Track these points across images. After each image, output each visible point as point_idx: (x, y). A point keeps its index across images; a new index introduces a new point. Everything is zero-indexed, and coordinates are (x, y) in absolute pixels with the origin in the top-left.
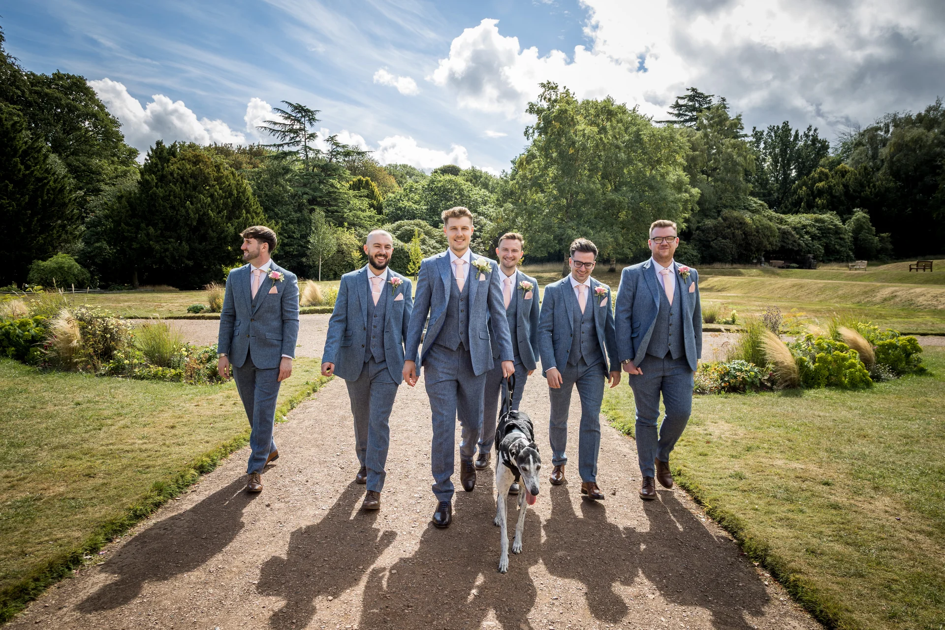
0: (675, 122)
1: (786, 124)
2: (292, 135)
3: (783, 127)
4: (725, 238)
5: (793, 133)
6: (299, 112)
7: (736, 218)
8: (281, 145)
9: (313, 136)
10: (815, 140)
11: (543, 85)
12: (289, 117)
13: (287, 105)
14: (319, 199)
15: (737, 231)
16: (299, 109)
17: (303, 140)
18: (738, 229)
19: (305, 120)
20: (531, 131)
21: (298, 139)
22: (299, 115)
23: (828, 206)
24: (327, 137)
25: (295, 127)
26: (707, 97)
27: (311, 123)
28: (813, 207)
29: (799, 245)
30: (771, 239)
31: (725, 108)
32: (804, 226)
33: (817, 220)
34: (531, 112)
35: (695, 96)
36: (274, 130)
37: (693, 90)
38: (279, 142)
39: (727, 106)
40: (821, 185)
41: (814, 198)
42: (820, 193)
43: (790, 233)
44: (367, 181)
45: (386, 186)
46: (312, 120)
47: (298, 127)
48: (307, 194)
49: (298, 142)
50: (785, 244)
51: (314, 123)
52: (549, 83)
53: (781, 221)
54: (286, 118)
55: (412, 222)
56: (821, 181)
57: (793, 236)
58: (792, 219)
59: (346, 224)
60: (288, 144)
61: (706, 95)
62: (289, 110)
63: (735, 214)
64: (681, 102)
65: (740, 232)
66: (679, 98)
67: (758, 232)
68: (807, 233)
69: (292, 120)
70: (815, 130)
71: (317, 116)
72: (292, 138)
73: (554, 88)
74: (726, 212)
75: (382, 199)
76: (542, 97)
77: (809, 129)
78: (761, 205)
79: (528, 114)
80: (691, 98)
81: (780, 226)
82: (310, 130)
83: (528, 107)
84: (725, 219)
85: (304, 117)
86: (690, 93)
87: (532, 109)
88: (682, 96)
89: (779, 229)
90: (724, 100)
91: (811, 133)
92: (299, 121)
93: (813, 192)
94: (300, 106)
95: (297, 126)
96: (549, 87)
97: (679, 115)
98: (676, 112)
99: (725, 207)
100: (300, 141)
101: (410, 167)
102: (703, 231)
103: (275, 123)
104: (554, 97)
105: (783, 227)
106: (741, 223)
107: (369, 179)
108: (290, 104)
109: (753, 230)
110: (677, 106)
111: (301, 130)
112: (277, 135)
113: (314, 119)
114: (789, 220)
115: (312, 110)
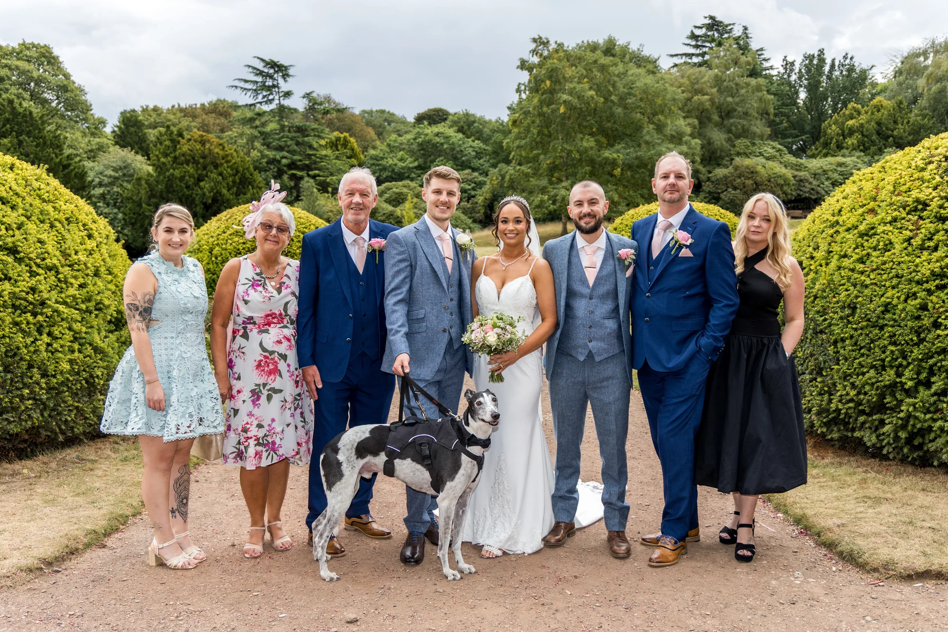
0: (693, 55)
1: (821, 52)
2: (265, 93)
3: (819, 55)
4: (735, 188)
5: (828, 61)
6: (272, 67)
7: (747, 167)
8: (254, 105)
9: (288, 94)
10: (851, 69)
11: (535, 40)
12: (260, 73)
13: (258, 61)
14: (299, 163)
15: (747, 181)
16: (273, 65)
17: (277, 97)
18: (749, 178)
19: (278, 77)
20: (523, 88)
21: (271, 97)
22: (272, 71)
23: (859, 146)
24: (302, 94)
25: (267, 84)
26: (727, 26)
27: (284, 79)
28: (842, 148)
29: (818, 193)
30: (785, 188)
31: (748, 37)
32: (825, 172)
33: (840, 165)
34: (522, 69)
35: (714, 24)
36: (245, 89)
37: (712, 18)
38: (251, 101)
39: (750, 36)
40: (851, 123)
41: (844, 138)
42: (851, 132)
43: (807, 181)
44: (345, 137)
45: (365, 141)
46: (285, 76)
47: (271, 84)
48: (286, 158)
49: (271, 101)
50: (801, 193)
51: (288, 79)
52: (540, 38)
53: (798, 167)
54: (257, 75)
55: (400, 183)
56: (852, 119)
57: (810, 183)
58: (816, 164)
59: (330, 189)
60: (260, 103)
61: (726, 22)
62: (260, 66)
63: (747, 162)
64: (698, 32)
65: (751, 182)
66: (696, 27)
67: (769, 181)
68: (828, 179)
69: (263, 76)
70: (852, 58)
71: (291, 71)
72: (264, 97)
73: (546, 44)
74: (738, 160)
75: (362, 157)
76: (534, 52)
77: (845, 57)
78: (779, 150)
79: (519, 70)
80: (710, 27)
81: (796, 173)
82: (284, 86)
83: (519, 63)
84: (736, 168)
85: (276, 72)
86: (708, 21)
87: (524, 65)
88: (699, 25)
89: (794, 177)
90: (746, 28)
91: (848, 61)
92: (271, 77)
93: (843, 131)
94: (273, 61)
95: (269, 83)
96: (541, 42)
97: (697, 47)
98: (694, 43)
99: (738, 154)
100: (273, 99)
101: (389, 112)
102: (713, 182)
103: (246, 81)
104: (546, 53)
105: (802, 174)
106: (752, 172)
107: (347, 135)
108: (262, 60)
109: (764, 179)
110: (693, 36)
111: (274, 86)
112: (249, 93)
113: (288, 75)
114: (810, 166)
115: (286, 64)
